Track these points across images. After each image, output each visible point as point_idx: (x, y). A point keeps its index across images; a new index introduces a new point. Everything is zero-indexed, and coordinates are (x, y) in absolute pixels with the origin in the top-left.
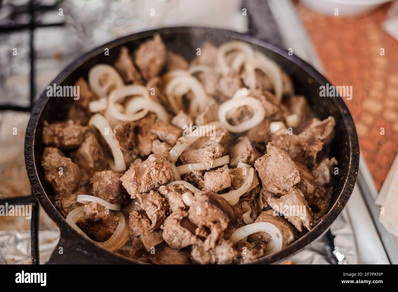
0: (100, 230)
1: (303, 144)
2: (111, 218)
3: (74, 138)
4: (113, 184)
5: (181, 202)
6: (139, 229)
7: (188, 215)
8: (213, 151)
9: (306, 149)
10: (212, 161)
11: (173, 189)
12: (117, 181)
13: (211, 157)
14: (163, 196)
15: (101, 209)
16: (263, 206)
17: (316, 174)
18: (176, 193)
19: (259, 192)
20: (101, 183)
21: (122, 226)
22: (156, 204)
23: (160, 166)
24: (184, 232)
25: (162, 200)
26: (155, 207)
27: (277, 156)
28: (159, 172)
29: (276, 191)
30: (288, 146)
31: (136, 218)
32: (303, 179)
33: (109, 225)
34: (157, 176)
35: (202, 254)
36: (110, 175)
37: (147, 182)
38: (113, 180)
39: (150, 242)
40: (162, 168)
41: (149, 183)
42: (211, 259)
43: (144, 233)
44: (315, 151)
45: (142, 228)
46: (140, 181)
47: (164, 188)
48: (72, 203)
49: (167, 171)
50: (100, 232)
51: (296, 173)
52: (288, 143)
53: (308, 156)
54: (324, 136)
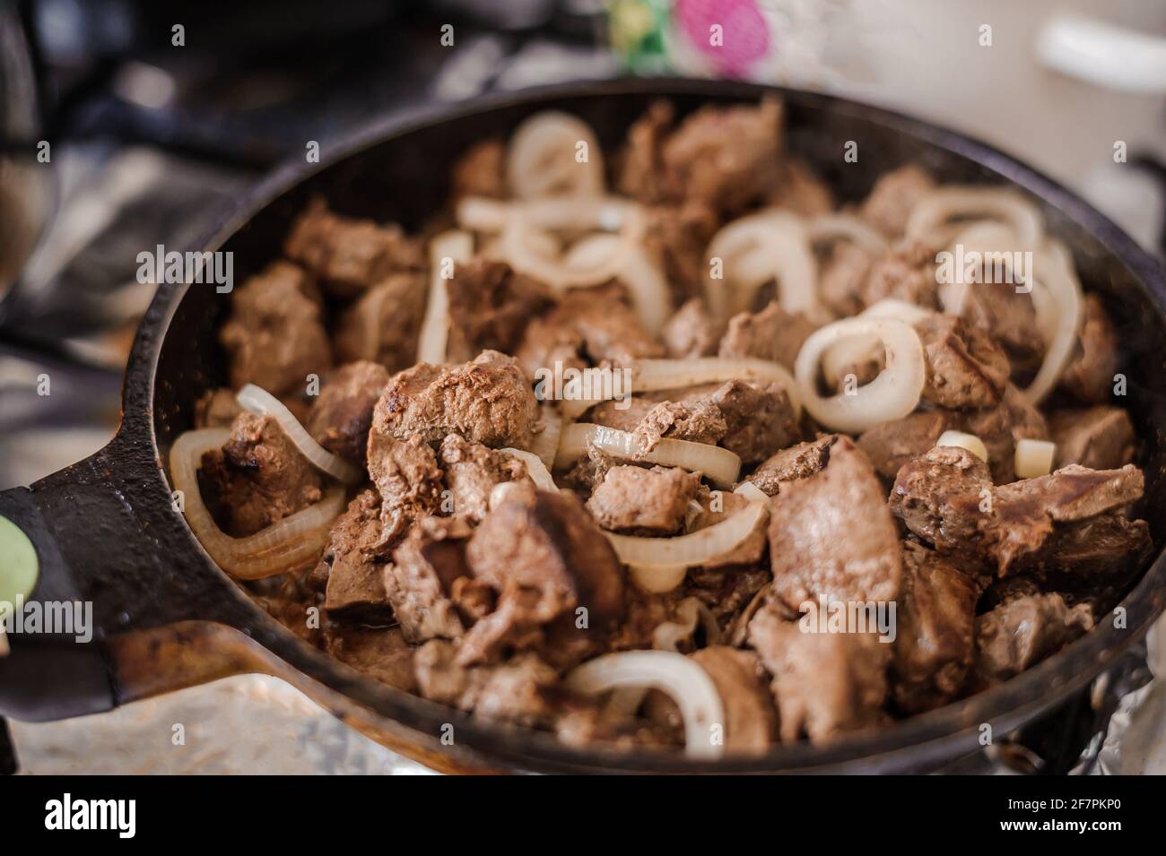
0: (251, 501)
2: (292, 481)
5: (481, 503)
9: (985, 526)
10: (657, 438)
11: (483, 456)
12: (372, 395)
13: (661, 426)
14: (444, 466)
15: (274, 441)
18: (483, 471)
22: (408, 477)
23: (482, 380)
24: (423, 575)
25: (428, 472)
26: (401, 485)
28: (472, 399)
29: (798, 598)
30: (939, 501)
31: (360, 511)
33: (275, 495)
34: (462, 404)
35: (440, 666)
37: (424, 410)
39: (346, 587)
40: (487, 388)
41: (428, 418)
42: (459, 695)
43: (347, 553)
44: (1012, 544)
45: (352, 542)
46: (406, 399)
47: (455, 442)
49: (499, 406)
51: (886, 569)
52: (942, 492)
53: (986, 555)
54: (1071, 510)
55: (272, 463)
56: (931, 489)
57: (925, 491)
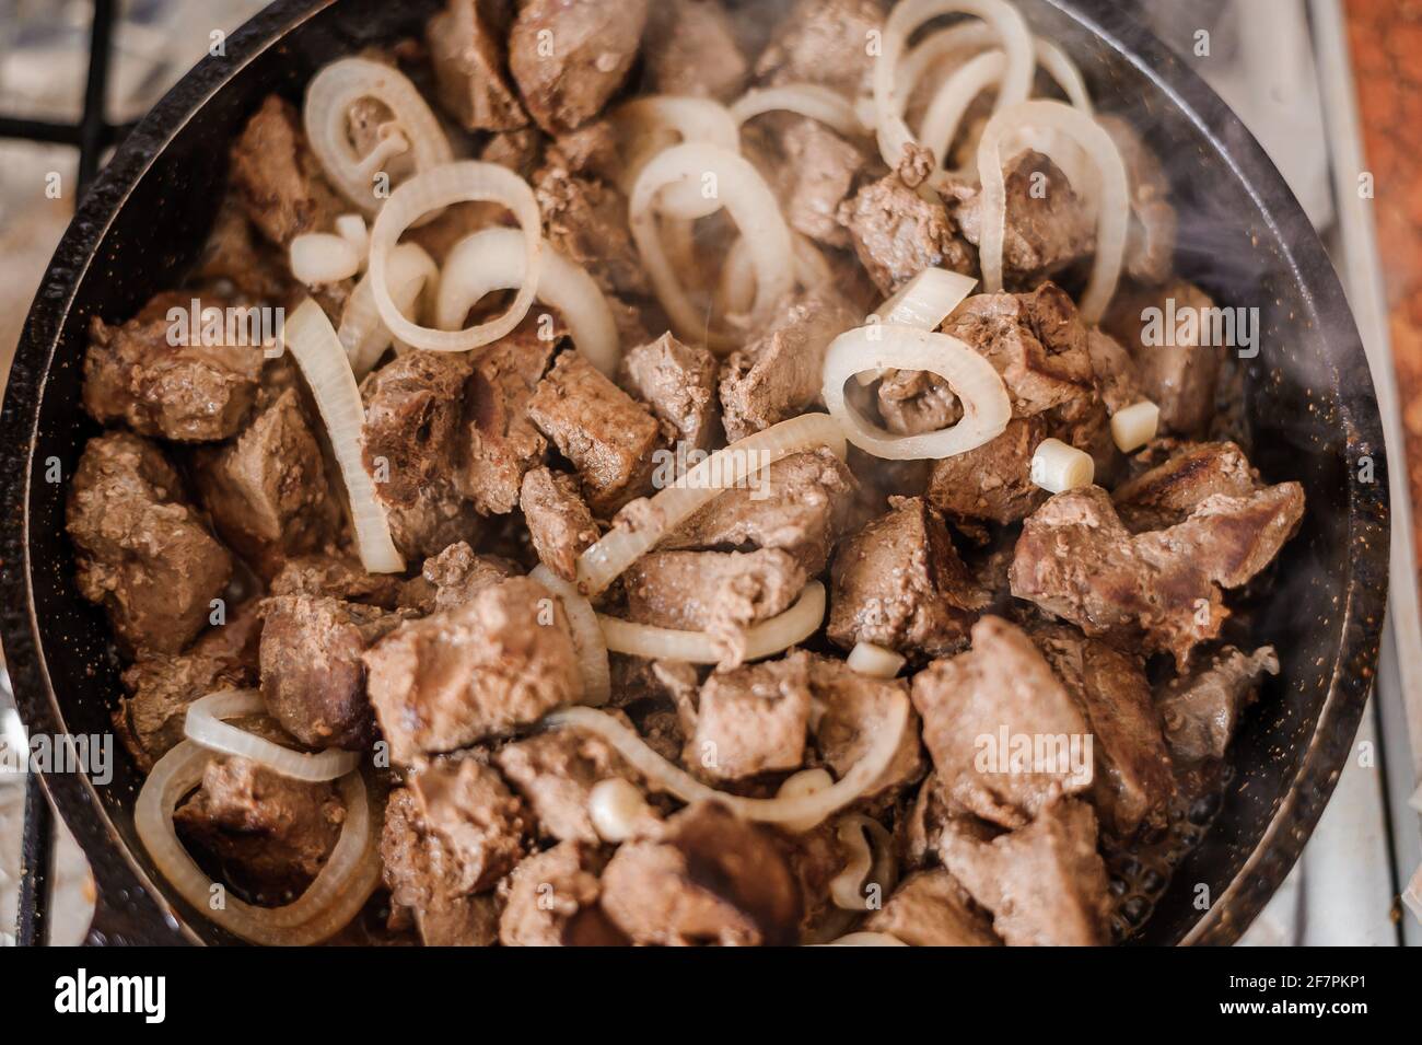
1: (1147, 596)
3: (207, 418)
4: (335, 673)
5: (583, 822)
6: (414, 881)
7: (601, 891)
8: (753, 594)
9: (1152, 623)
10: (741, 641)
11: (559, 759)
12: (352, 661)
13: (739, 623)
14: (512, 787)
15: (271, 790)
16: (925, 845)
17: (1174, 718)
18: (569, 781)
19: (917, 780)
20: (290, 652)
21: (352, 844)
22: (480, 818)
23: (517, 661)
25: (505, 806)
26: (478, 829)
27: (1008, 681)
28: (512, 686)
29: (984, 806)
32: (1111, 755)
33: (299, 844)
34: (501, 697)
36: (325, 629)
37: (457, 717)
38: (334, 653)
41: (464, 722)
43: (429, 900)
44: (1188, 638)
45: (427, 879)
46: (429, 708)
47: (522, 755)
48: (172, 712)
49: (547, 680)
50: (267, 859)
53: (1157, 648)
54: (1242, 576)
55: (282, 817)
56: (1067, 577)
57: (1061, 581)
